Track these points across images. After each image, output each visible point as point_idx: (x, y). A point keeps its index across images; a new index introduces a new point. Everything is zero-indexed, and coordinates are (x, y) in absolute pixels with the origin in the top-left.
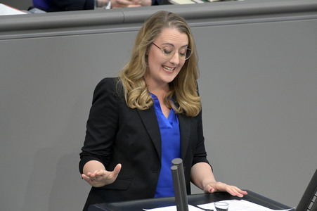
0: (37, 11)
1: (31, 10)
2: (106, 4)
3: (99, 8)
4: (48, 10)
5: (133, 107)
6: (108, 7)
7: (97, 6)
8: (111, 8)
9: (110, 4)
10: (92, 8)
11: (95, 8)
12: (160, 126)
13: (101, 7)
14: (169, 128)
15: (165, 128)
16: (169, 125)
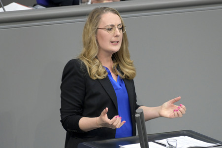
0: (39, 7)
1: (35, 7)
2: (88, 1)
3: (83, 4)
4: (47, 6)
5: (95, 78)
6: (89, 3)
7: (82, 3)
8: (92, 3)
9: (90, 1)
10: (78, 4)
11: (80, 4)
12: (114, 88)
13: (84, 3)
14: (120, 89)
15: (117, 89)
16: (119, 87)
